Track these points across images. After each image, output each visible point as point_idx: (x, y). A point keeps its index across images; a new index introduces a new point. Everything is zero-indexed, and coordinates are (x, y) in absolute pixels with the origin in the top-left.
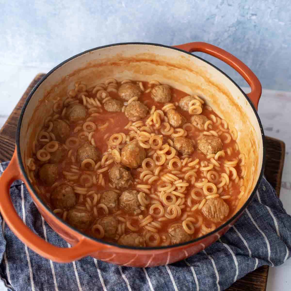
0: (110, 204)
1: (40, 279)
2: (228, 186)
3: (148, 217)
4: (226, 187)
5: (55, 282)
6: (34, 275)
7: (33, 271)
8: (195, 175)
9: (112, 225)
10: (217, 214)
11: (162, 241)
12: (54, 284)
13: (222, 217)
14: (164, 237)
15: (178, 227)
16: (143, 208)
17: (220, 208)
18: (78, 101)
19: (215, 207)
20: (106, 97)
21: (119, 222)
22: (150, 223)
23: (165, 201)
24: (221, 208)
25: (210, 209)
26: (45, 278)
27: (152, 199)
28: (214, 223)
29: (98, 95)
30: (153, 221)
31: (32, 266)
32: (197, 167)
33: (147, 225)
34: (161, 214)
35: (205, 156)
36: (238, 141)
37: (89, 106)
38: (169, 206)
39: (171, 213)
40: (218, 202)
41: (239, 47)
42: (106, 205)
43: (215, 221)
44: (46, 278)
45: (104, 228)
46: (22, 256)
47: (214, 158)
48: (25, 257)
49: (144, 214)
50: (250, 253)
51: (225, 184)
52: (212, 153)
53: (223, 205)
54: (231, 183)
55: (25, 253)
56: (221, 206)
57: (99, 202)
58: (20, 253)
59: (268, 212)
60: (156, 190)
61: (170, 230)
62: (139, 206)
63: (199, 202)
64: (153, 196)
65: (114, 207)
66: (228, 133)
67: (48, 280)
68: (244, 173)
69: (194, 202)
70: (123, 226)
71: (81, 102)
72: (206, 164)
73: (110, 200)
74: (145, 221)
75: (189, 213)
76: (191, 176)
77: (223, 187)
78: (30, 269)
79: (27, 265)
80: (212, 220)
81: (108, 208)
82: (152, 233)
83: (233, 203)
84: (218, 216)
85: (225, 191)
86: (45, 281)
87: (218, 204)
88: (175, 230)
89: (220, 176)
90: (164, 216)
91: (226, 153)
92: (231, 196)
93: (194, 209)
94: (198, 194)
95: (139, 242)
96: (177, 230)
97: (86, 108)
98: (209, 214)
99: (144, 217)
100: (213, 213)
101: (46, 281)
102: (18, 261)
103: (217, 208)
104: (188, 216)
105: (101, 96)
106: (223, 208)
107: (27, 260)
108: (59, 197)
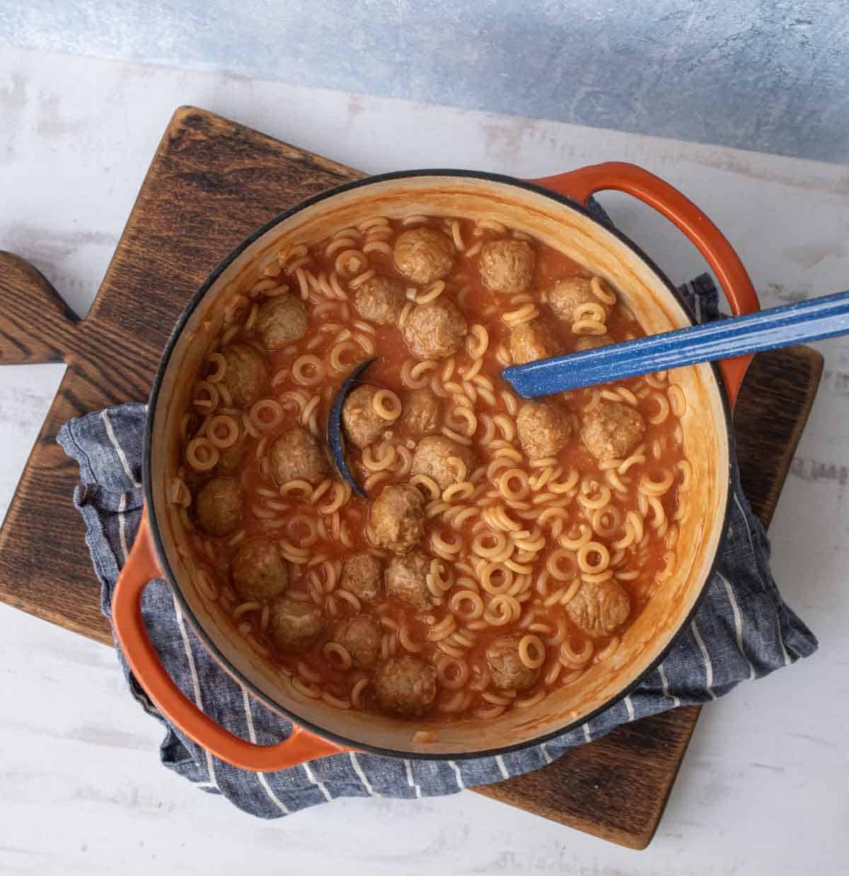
0: (365, 592)
1: (215, 699)
2: (638, 544)
3: (448, 621)
4: (633, 549)
5: (247, 708)
6: (202, 690)
7: (199, 679)
8: (565, 514)
9: (368, 645)
10: (600, 622)
11: (471, 677)
12: (245, 711)
13: (610, 627)
14: (476, 669)
15: (509, 654)
16: (438, 602)
17: (608, 610)
18: (285, 289)
19: (598, 607)
20: (361, 271)
21: (384, 631)
22: (449, 636)
23: (485, 583)
24: (611, 611)
25: (584, 610)
26: (225, 698)
27: (459, 574)
28: (591, 638)
29: (338, 266)
30: (457, 631)
31: (197, 668)
32: (572, 494)
33: (442, 641)
34: (475, 614)
35: (596, 461)
36: (685, 420)
37: (315, 300)
38: (494, 596)
39: (498, 612)
40: (607, 595)
41: (751, 79)
42: (356, 596)
43: (594, 634)
44: (229, 698)
45: (350, 653)
46: (175, 644)
47: (616, 470)
48: (182, 646)
49: (439, 613)
50: (666, 685)
51: (634, 542)
52: (615, 458)
53: (617, 602)
54: (647, 538)
55: (180, 638)
56: (612, 605)
57: (339, 585)
58: (169, 637)
59: (726, 593)
60: (469, 551)
61: (491, 654)
62: (429, 598)
63: (566, 585)
64: (462, 566)
65: (373, 598)
66: (664, 392)
67: (233, 703)
68: (682, 513)
69: (553, 585)
70: (393, 642)
71: (294, 289)
72: (595, 488)
73: (364, 583)
74: (439, 632)
75: (539, 612)
76: (553, 518)
77: (627, 549)
78: (194, 677)
79: (186, 665)
80: (587, 632)
81: (359, 599)
82: (452, 660)
83: (643, 590)
84: (603, 625)
85: (629, 559)
86: (226, 704)
87: (605, 600)
88: (501, 657)
89: (623, 519)
90: (481, 618)
91: (648, 453)
92: (643, 570)
93: (550, 601)
94: (564, 565)
95: (423, 691)
96: (507, 659)
97: (308, 305)
98: (582, 621)
99: (439, 619)
100: (591, 620)
101: (230, 706)
102: (167, 657)
103: (603, 609)
104: (537, 620)
105: (346, 268)
106: (616, 610)
107: (186, 655)
108: (251, 581)
